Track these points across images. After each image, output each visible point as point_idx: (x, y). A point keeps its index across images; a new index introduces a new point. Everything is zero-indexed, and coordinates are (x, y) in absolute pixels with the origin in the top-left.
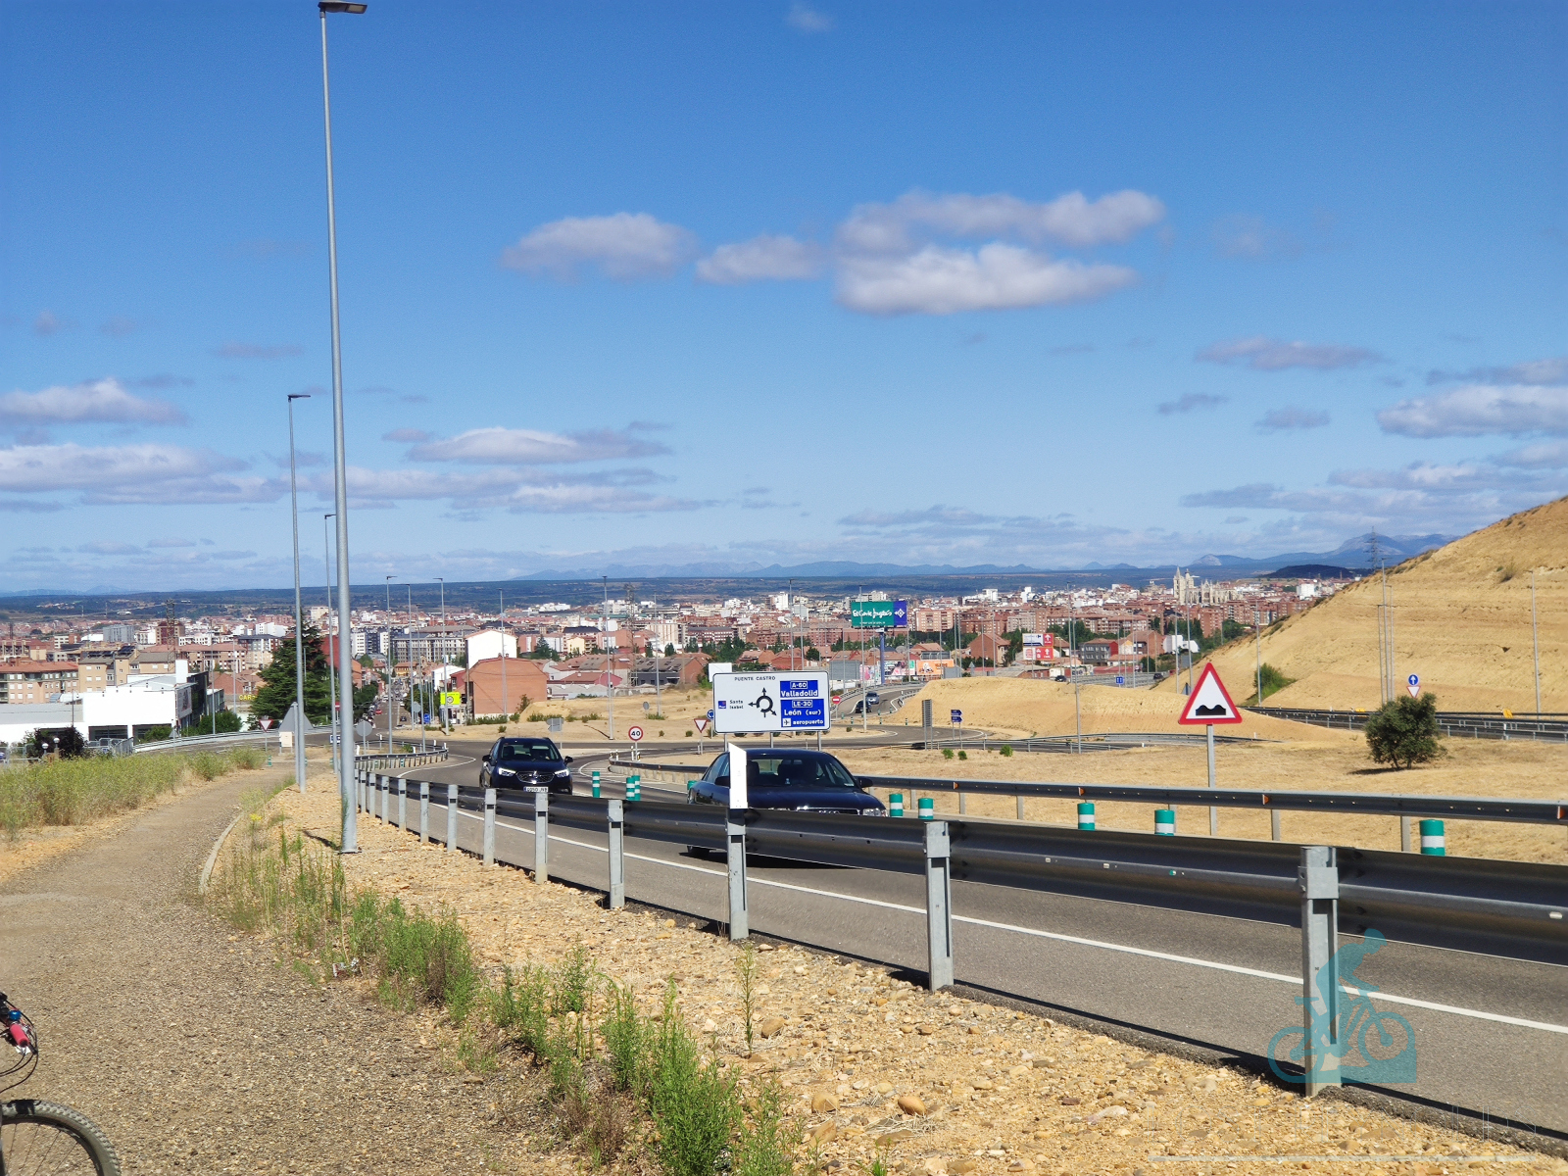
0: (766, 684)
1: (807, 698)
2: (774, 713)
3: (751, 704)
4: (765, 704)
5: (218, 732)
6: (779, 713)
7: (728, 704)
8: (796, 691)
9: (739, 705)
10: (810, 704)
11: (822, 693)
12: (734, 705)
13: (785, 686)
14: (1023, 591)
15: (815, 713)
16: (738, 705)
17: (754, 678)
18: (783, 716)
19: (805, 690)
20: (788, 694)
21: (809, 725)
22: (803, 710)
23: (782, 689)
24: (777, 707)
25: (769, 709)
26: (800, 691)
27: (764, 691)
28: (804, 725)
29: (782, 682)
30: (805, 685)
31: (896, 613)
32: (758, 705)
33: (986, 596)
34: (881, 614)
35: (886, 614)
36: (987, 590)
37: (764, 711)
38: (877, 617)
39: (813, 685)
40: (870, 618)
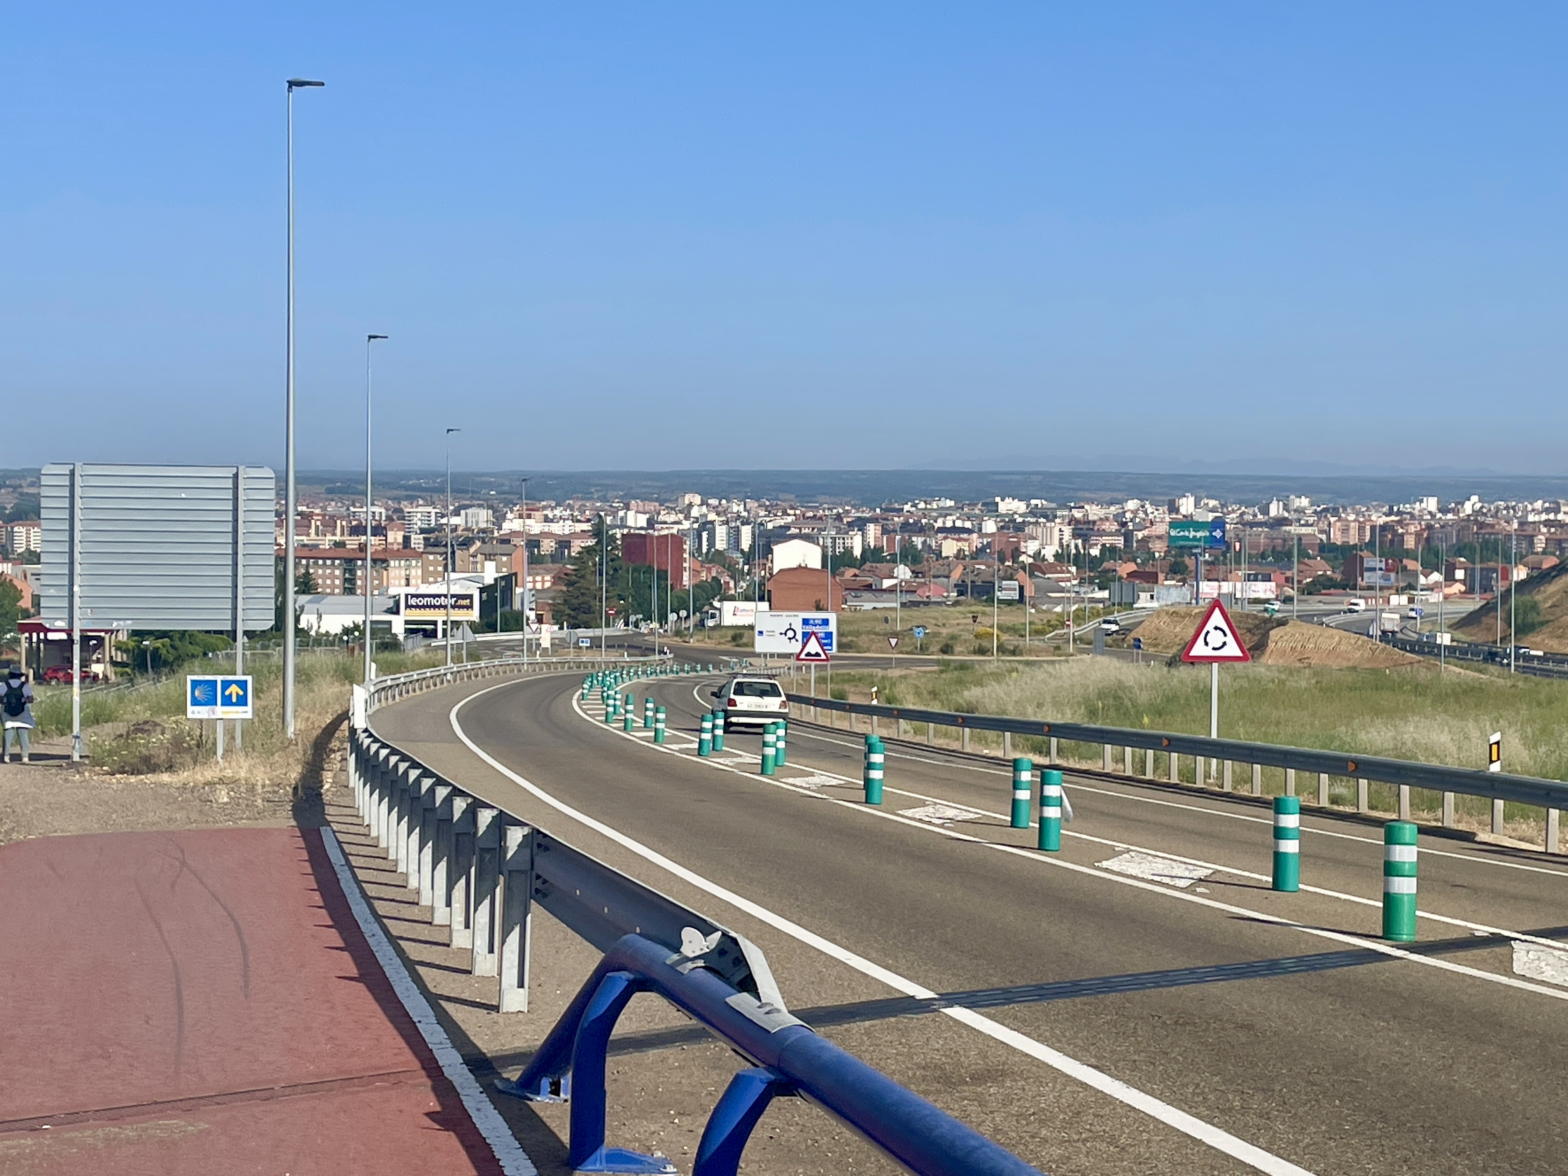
0: (792, 620)
1: (821, 630)
2: (797, 640)
3: (781, 634)
4: (790, 634)
5: (501, 631)
6: (800, 640)
7: (765, 633)
8: (813, 625)
9: (773, 634)
12: (769, 634)
13: (806, 622)
14: (1469, 499)
16: (771, 633)
17: (783, 615)
19: (820, 625)
20: (807, 627)
23: (804, 624)
24: (799, 636)
25: (794, 637)
26: (816, 625)
27: (790, 625)
29: (803, 620)
30: (820, 622)
31: (1214, 534)
32: (785, 634)
33: (1424, 505)
34: (1199, 534)
35: (1204, 534)
36: (1425, 499)
37: (790, 639)
38: (1194, 537)
39: (826, 622)
40: (1186, 538)
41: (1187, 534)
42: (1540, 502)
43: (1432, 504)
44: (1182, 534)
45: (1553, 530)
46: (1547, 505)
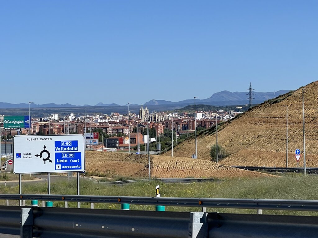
0: (46, 143)
1: (71, 151)
2: (51, 161)
3: (37, 156)
4: (45, 155)
6: (53, 161)
7: (22, 155)
8: (64, 147)
9: (29, 156)
10: (73, 156)
11: (80, 148)
12: (26, 156)
13: (58, 144)
15: (75, 161)
17: (39, 139)
18: (56, 163)
19: (70, 147)
20: (59, 149)
21: (72, 169)
22: (69, 159)
23: (56, 146)
24: (53, 157)
25: (48, 158)
26: (66, 147)
27: (45, 147)
28: (69, 169)
29: (56, 142)
30: (70, 144)
31: (26, 122)
32: (41, 156)
33: (53, 118)
34: (18, 122)
35: (21, 122)
36: (54, 115)
37: (44, 160)
38: (17, 124)
39: (75, 144)
40: (13, 124)
41: (13, 122)
42: (98, 116)
43: (56, 117)
44: (10, 122)
45: (113, 125)
46: (101, 116)
